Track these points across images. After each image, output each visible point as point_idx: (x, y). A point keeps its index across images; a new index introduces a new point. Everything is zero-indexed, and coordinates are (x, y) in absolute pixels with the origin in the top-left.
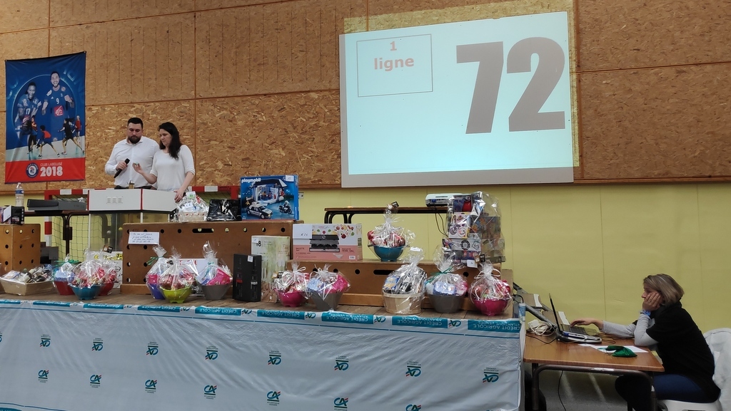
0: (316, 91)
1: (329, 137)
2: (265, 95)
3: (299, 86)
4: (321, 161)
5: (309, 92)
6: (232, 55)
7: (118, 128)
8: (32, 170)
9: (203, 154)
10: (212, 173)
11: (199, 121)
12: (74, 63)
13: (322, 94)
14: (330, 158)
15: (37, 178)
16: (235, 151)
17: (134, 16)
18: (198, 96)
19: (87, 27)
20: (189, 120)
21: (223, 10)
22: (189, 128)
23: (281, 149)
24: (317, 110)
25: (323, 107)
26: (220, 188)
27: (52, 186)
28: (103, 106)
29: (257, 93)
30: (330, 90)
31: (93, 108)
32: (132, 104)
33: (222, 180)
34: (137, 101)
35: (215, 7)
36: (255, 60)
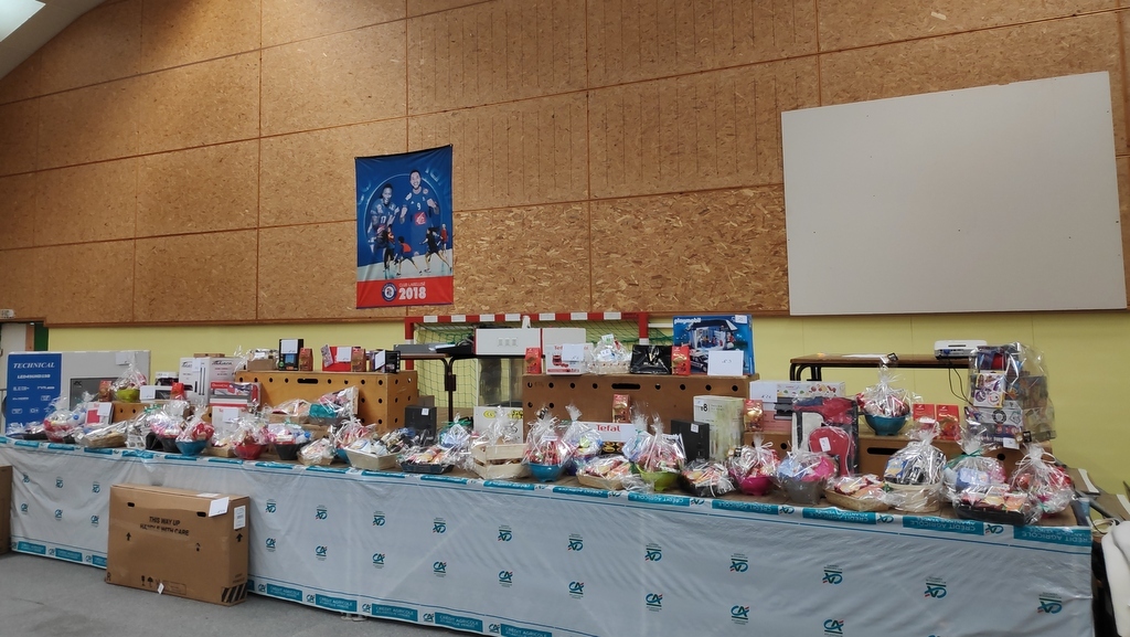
0: (751, 187)
1: (770, 247)
2: (681, 193)
3: (728, 181)
4: (761, 279)
5: (741, 188)
6: (637, 143)
7: (493, 238)
8: (389, 292)
9: (601, 271)
10: (612, 295)
11: (594, 228)
12: (438, 159)
13: (760, 190)
14: (772, 276)
15: (395, 302)
16: (642, 267)
17: (511, 98)
18: (592, 197)
19: (453, 115)
20: (582, 227)
21: (623, 87)
22: (582, 237)
23: (704, 264)
24: (753, 211)
25: (761, 208)
26: (624, 315)
27: (414, 311)
28: (473, 212)
29: (670, 190)
30: (770, 185)
31: (463, 214)
32: (509, 208)
33: (626, 304)
34: (517, 204)
35: (614, 82)
36: (667, 149)
